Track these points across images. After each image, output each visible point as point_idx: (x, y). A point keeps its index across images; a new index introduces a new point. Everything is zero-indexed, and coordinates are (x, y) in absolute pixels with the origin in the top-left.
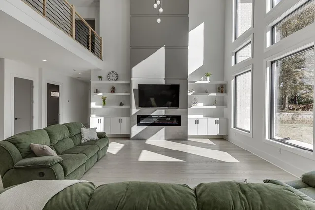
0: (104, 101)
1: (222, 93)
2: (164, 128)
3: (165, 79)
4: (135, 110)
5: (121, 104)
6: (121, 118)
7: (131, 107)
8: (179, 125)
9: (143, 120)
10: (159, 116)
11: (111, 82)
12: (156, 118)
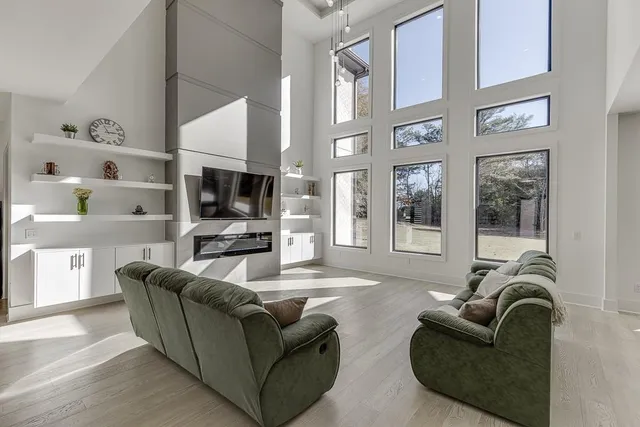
0: (83, 200)
1: (313, 194)
2: (245, 260)
3: (247, 162)
4: (187, 225)
5: (139, 211)
6: (149, 246)
7: (176, 219)
8: (269, 249)
9: (206, 248)
10: (238, 235)
11: (102, 147)
12: (231, 239)
